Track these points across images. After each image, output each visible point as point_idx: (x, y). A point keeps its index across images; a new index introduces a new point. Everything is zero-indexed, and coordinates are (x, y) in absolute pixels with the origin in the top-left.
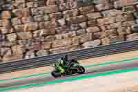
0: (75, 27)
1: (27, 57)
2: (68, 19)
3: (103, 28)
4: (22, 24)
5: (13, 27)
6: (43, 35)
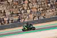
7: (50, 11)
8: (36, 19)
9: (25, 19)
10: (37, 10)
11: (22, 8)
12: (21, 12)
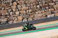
0: (44, 8)
1: (24, 21)
2: (41, 5)
3: (56, 9)
4: (22, 7)
5: (18, 9)
6: (30, 12)
7: (39, 13)
8: (25, 21)
9: (13, 21)
10: (26, 12)
11: (10, 10)
12: (10, 14)
